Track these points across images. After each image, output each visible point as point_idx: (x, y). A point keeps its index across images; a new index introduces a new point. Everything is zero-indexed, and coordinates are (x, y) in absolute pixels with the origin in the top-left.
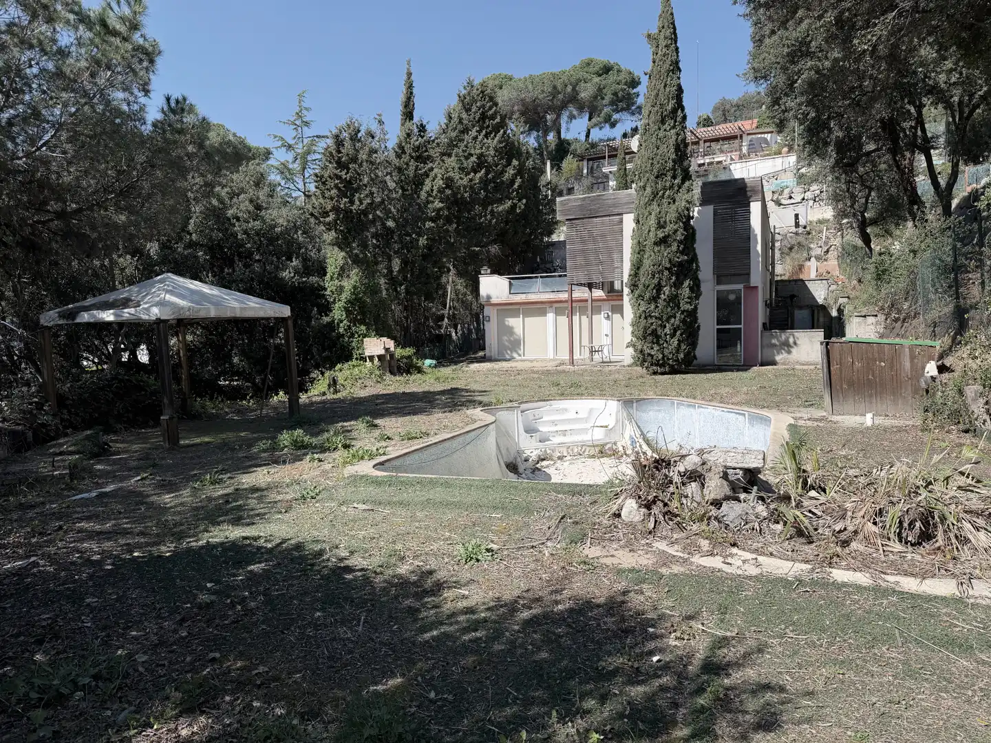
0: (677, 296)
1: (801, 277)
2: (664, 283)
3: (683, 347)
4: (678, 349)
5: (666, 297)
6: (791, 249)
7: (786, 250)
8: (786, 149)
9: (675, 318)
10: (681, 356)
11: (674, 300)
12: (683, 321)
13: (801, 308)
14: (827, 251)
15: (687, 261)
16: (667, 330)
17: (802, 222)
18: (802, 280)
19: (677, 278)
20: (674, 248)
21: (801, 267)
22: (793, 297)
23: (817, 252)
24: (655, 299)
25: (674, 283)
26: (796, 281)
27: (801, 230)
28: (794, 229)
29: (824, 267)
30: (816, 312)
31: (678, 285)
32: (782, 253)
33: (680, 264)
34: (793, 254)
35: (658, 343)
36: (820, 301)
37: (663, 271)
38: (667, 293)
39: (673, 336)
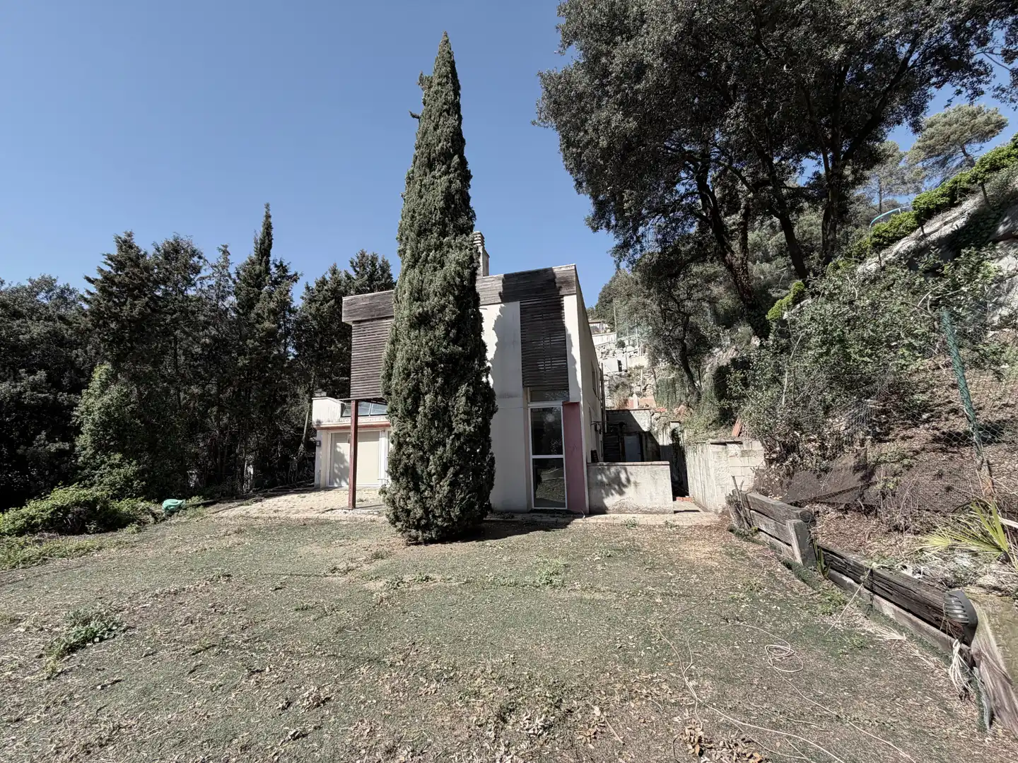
0: (446, 409)
1: (626, 408)
2: (424, 389)
3: (459, 496)
4: (450, 499)
5: (427, 411)
6: (617, 387)
7: (613, 388)
8: (609, 330)
9: (444, 446)
10: (456, 512)
11: (441, 416)
12: (458, 451)
13: (629, 434)
14: (645, 389)
15: (461, 354)
16: (432, 468)
17: (624, 368)
18: (629, 411)
19: (446, 382)
20: (440, 332)
21: (626, 401)
22: (621, 424)
23: (637, 389)
24: (411, 414)
25: (442, 388)
26: (624, 410)
27: (623, 373)
28: (618, 373)
29: (643, 401)
30: (644, 437)
31: (448, 390)
32: (610, 391)
33: (451, 359)
34: (619, 391)
35: (417, 489)
36: (645, 429)
37: (422, 369)
38: (428, 403)
39: (442, 475)
